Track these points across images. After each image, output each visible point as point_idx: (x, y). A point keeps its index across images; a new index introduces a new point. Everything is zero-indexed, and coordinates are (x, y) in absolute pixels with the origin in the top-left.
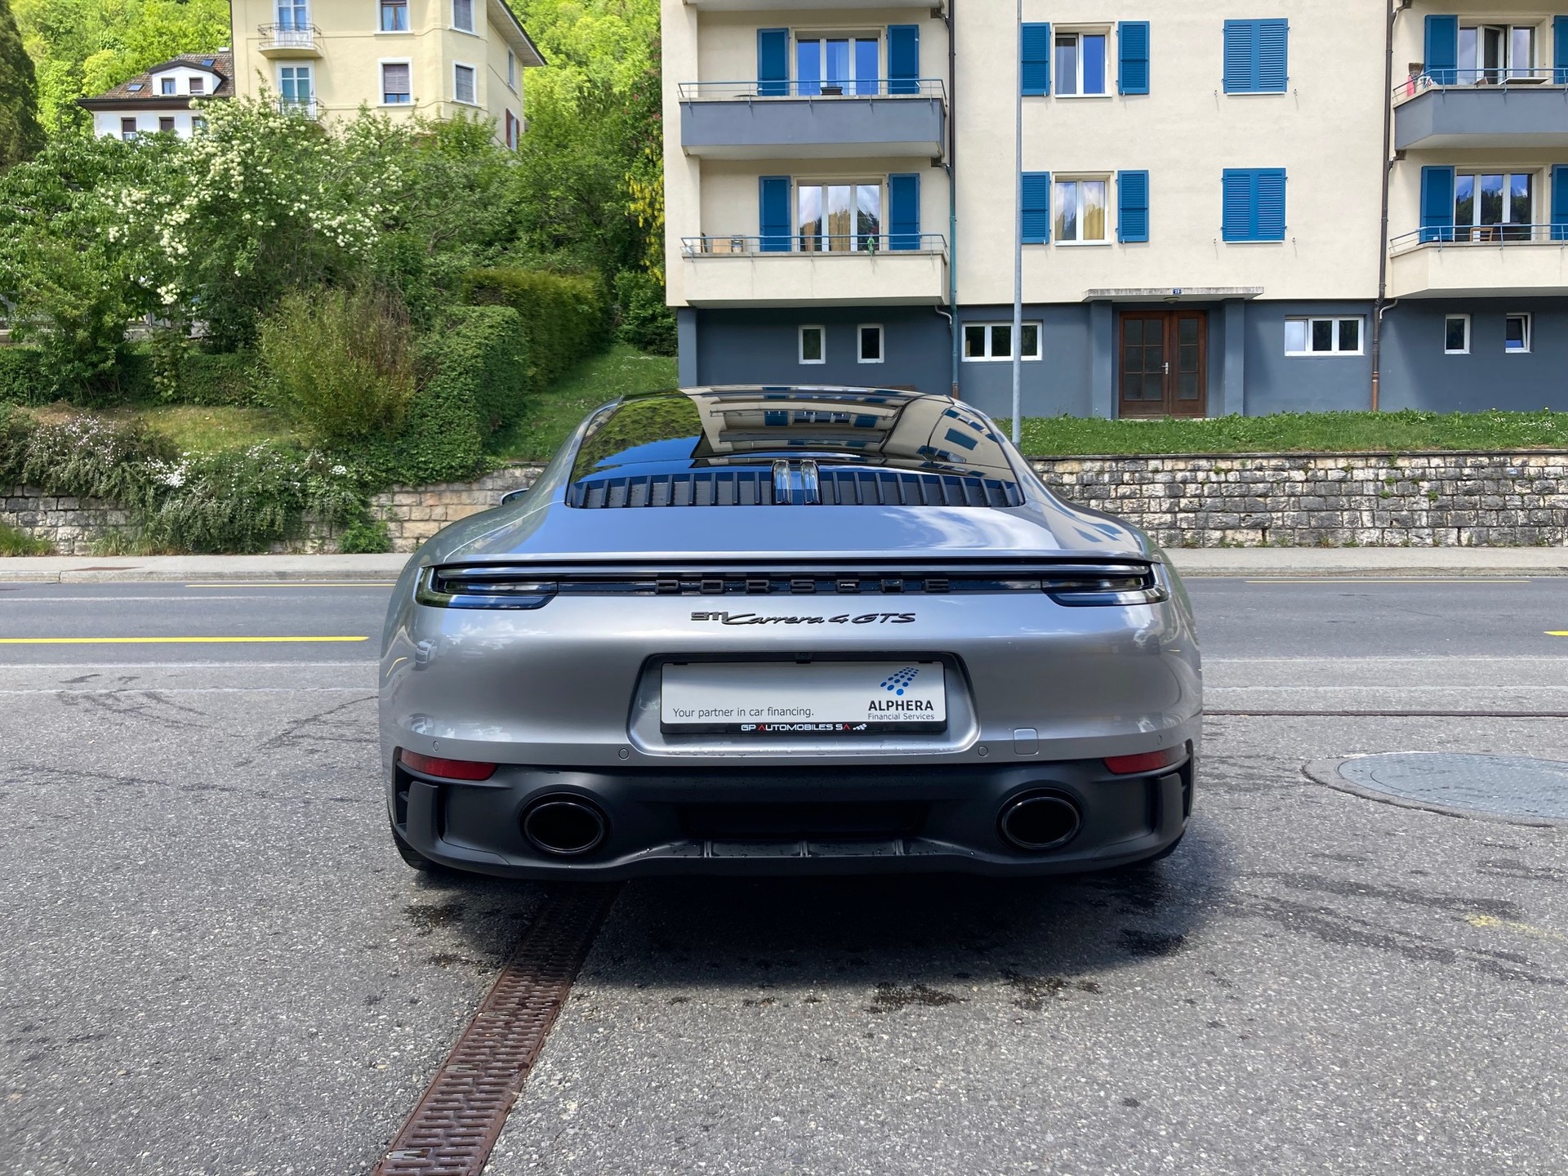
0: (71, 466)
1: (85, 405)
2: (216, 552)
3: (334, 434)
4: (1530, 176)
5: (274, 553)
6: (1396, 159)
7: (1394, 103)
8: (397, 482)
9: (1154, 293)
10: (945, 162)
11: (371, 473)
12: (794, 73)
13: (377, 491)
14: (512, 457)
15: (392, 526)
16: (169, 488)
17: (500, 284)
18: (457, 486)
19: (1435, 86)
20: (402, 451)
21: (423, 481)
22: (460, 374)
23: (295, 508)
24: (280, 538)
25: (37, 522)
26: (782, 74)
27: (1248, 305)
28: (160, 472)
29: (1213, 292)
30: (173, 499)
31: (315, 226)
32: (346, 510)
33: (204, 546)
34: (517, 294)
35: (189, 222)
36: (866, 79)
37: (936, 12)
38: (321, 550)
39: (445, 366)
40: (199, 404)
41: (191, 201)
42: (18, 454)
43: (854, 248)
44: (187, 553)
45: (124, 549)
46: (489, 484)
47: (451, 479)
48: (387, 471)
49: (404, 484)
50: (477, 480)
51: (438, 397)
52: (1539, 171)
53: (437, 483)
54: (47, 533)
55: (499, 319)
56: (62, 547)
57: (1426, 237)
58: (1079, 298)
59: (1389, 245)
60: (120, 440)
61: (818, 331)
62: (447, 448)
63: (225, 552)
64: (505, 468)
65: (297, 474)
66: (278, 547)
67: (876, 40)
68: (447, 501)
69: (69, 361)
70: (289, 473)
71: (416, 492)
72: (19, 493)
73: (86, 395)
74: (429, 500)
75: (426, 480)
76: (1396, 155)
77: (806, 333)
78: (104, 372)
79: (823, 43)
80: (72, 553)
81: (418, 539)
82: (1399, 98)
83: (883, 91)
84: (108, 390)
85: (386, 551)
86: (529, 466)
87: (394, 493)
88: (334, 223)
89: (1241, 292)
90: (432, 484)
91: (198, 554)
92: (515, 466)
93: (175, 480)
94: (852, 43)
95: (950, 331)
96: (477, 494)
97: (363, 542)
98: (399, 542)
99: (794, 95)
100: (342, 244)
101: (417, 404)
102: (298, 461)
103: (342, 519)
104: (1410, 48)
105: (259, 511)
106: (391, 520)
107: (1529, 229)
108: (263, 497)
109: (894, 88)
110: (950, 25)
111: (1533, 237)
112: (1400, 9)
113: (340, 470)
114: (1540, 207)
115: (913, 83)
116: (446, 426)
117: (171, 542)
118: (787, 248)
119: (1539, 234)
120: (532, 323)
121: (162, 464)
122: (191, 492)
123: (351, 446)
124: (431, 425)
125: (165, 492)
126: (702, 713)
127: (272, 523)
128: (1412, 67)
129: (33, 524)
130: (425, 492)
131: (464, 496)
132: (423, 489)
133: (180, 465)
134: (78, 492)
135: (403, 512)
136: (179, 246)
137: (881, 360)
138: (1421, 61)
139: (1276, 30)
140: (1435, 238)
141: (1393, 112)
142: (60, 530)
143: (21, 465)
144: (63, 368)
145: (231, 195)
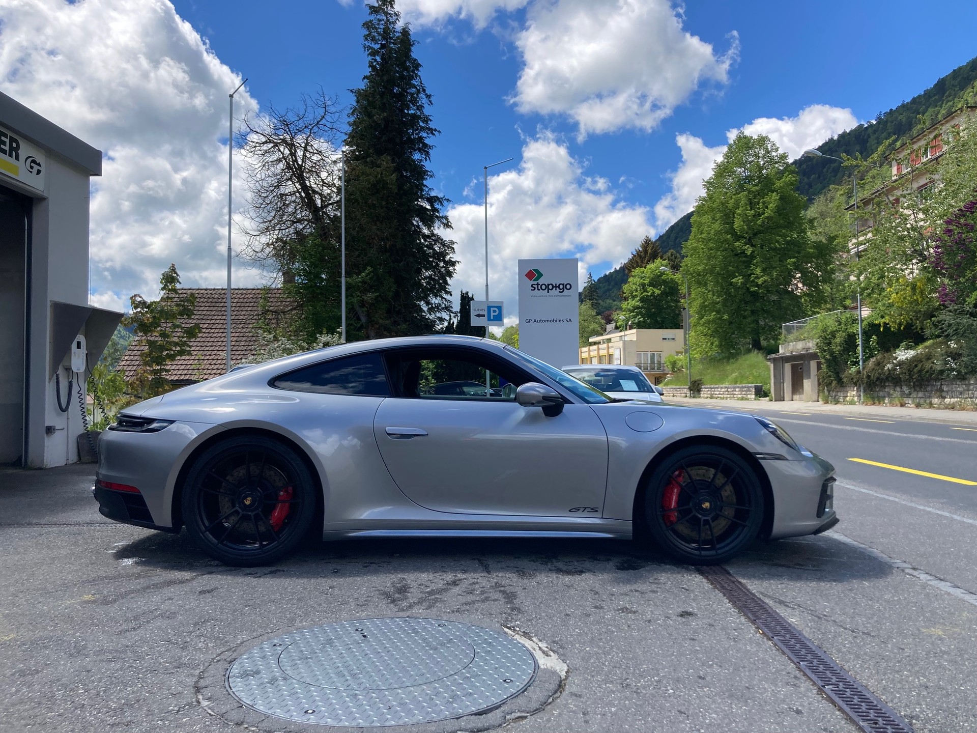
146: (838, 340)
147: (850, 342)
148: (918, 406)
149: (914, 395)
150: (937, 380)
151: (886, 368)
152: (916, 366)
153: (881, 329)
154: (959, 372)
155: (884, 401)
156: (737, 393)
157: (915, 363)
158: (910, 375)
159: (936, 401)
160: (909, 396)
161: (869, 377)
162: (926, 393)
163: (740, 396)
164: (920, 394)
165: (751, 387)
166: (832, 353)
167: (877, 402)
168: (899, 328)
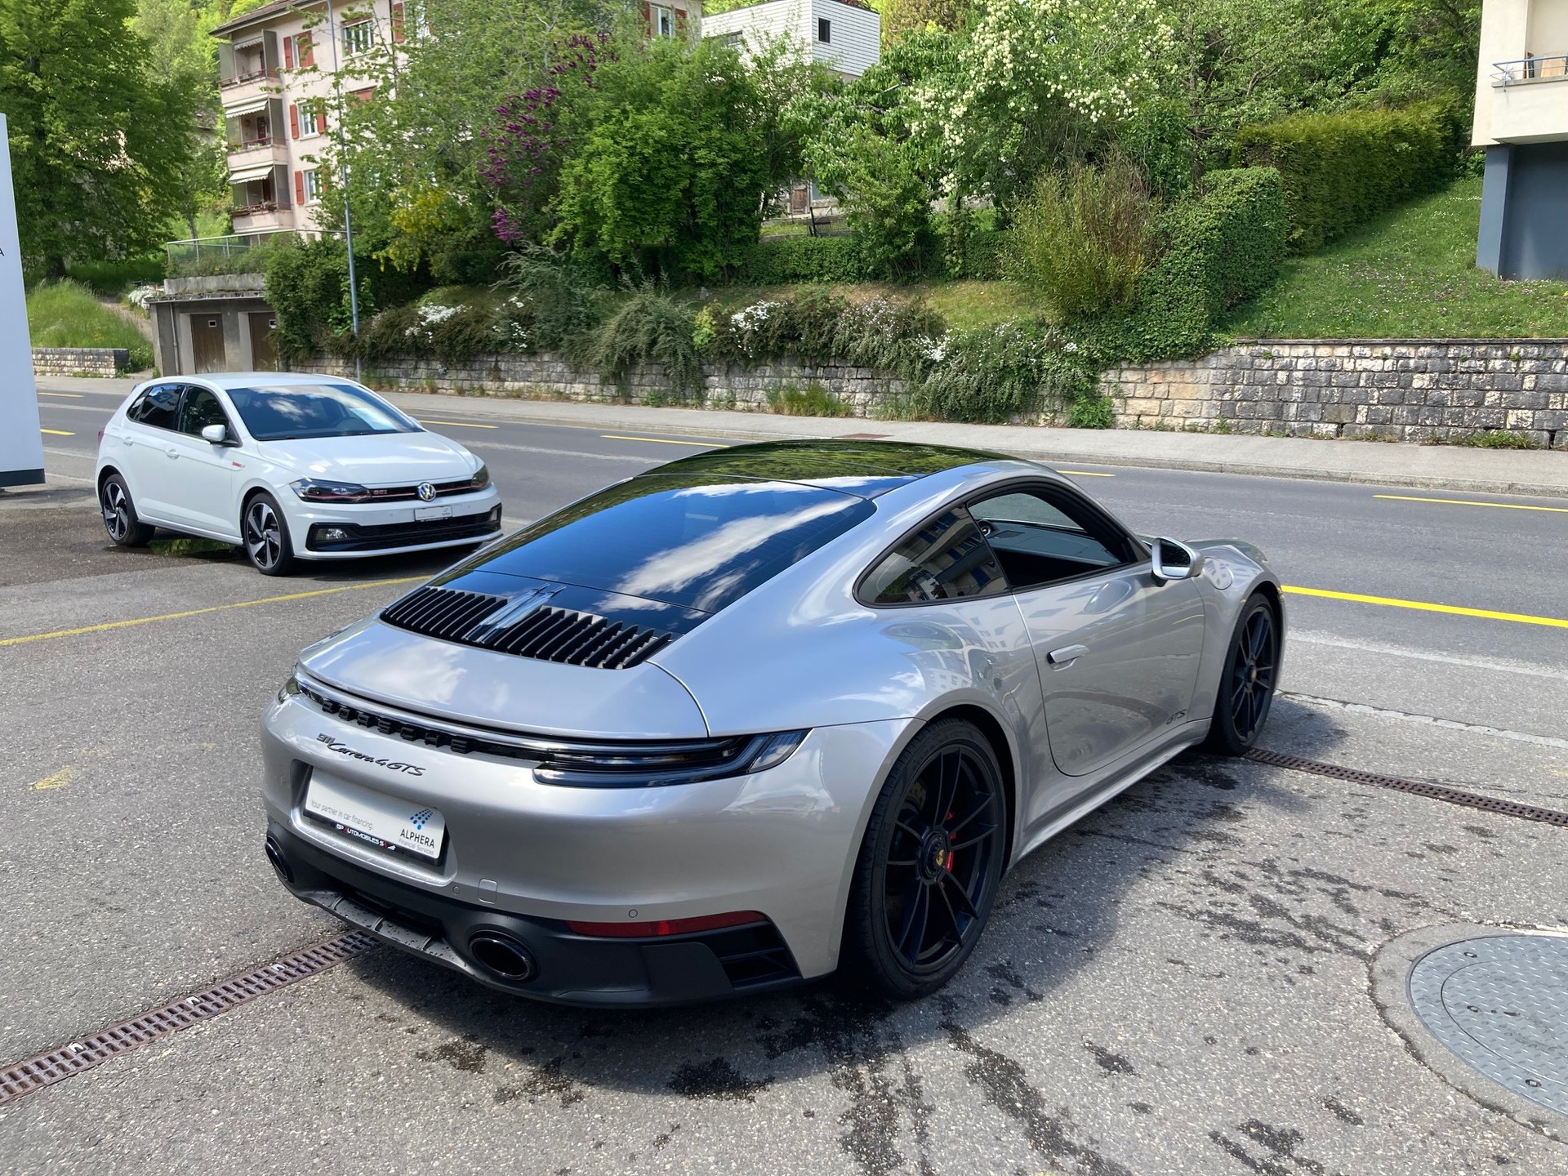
0: (864, 342)
1: (895, 281)
2: (966, 421)
3: (1069, 312)
5: (1013, 424)
8: (1125, 359)
11: (1100, 351)
13: (1106, 368)
14: (1243, 334)
15: (1116, 402)
16: (934, 362)
17: (1270, 141)
18: (1182, 364)
20: (1129, 329)
21: (1147, 359)
22: (1193, 248)
23: (1031, 383)
24: (1018, 410)
25: (841, 388)
28: (927, 348)
30: (936, 372)
31: (1071, 105)
32: (1074, 387)
33: (958, 415)
34: (1289, 149)
35: (966, 114)
38: (1052, 424)
39: (1179, 240)
40: (979, 278)
41: (970, 94)
42: (830, 331)
44: (943, 420)
45: (897, 415)
46: (1213, 362)
47: (1175, 358)
48: (1115, 348)
49: (1131, 362)
50: (1202, 358)
51: (1169, 273)
53: (1161, 360)
54: (849, 397)
55: (1251, 183)
56: (859, 410)
60: (899, 319)
62: (1174, 325)
63: (973, 421)
64: (1231, 346)
65: (1035, 350)
66: (1017, 419)
68: (1170, 379)
69: (882, 245)
70: (1028, 349)
71: (1142, 369)
72: (832, 364)
73: (895, 274)
74: (1154, 377)
75: (1152, 357)
78: (906, 254)
80: (863, 416)
81: (1139, 416)
84: (913, 268)
85: (1108, 427)
86: (1256, 344)
87: (1122, 370)
88: (1088, 101)
90: (1157, 361)
91: (952, 421)
92: (1241, 344)
93: (938, 355)
96: (1200, 372)
97: (1086, 418)
98: (1121, 419)
100: (1095, 120)
101: (1148, 281)
102: (1038, 337)
103: (1070, 396)
105: (1001, 385)
106: (1117, 396)
108: (1005, 372)
113: (1072, 347)
116: (1173, 302)
117: (931, 410)
120: (1305, 180)
121: (928, 341)
122: (948, 366)
123: (1084, 324)
124: (1160, 301)
125: (930, 365)
126: (325, 809)
127: (1011, 395)
129: (839, 390)
130: (1151, 369)
131: (1188, 374)
132: (1149, 366)
133: (943, 341)
134: (867, 362)
135: (1128, 389)
136: (957, 138)
142: (858, 396)
143: (831, 340)
144: (877, 251)
145: (1002, 83)
146: (310, 283)
147: (330, 287)
148: (461, 392)
149: (452, 374)
150: (490, 354)
151: (408, 332)
152: (460, 332)
153: (382, 269)
154: (531, 344)
155: (397, 383)
156: (68, 363)
157: (458, 328)
158: (450, 345)
159: (490, 385)
160: (442, 377)
161: (373, 345)
162: (473, 373)
163: (76, 370)
164: (463, 375)
165: (106, 354)
166: (299, 303)
167: (387, 386)
168: (410, 269)
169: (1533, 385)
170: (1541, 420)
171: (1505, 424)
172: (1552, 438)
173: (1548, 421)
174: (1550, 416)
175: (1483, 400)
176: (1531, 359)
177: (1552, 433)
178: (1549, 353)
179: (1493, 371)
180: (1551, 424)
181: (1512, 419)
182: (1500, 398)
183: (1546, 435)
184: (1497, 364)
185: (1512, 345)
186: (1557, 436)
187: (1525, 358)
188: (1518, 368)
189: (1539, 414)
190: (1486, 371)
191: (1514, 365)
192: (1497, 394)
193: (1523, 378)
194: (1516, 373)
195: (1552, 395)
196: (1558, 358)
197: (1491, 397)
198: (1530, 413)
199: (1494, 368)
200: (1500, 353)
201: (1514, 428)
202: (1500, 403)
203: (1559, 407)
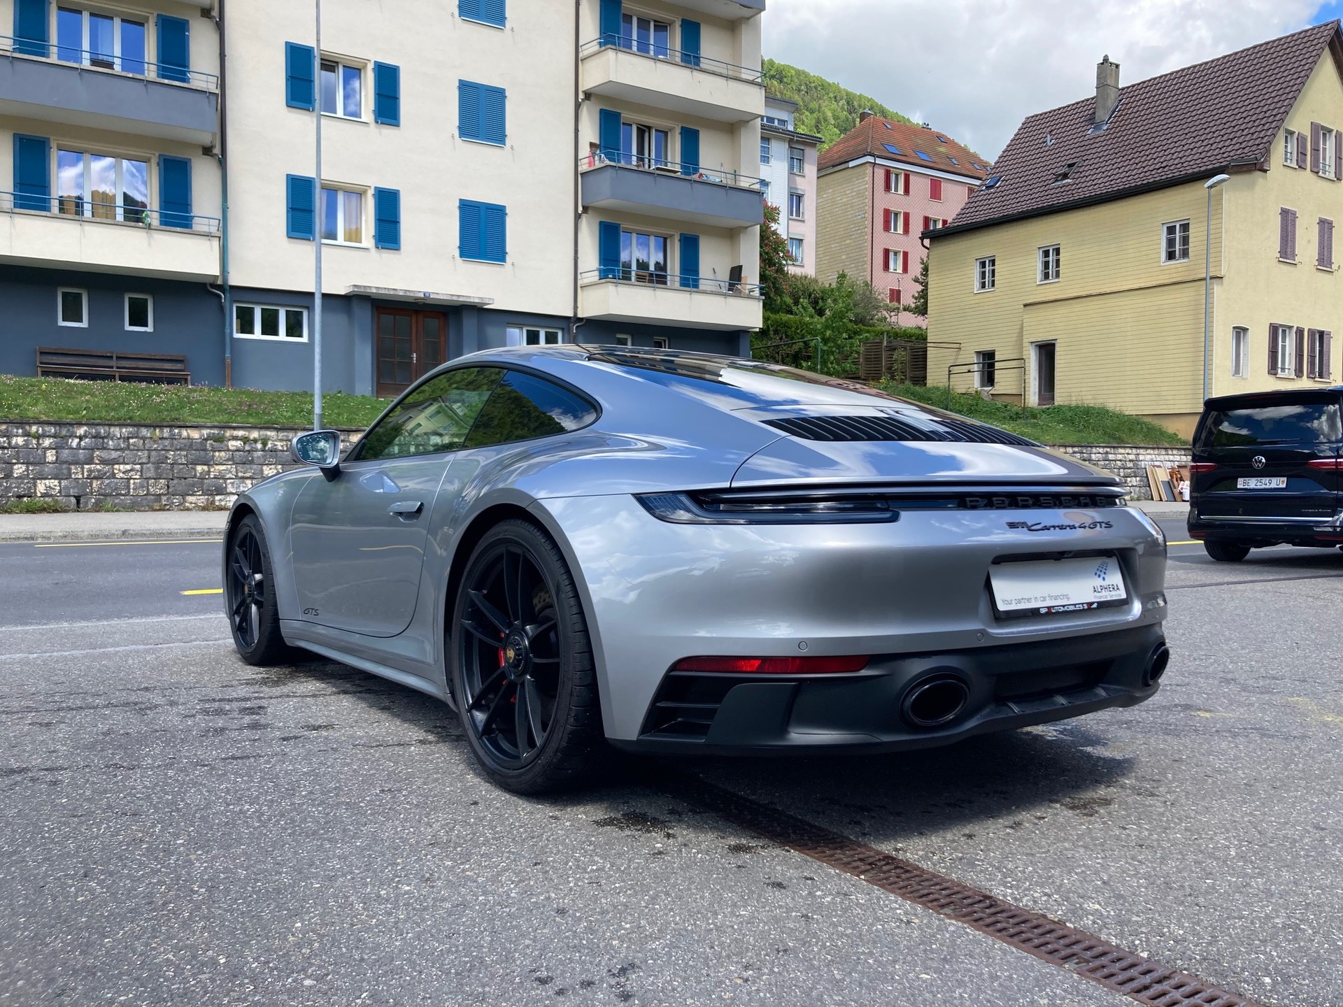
4: (665, 240)
6: (583, 213)
7: (581, 169)
9: (408, 294)
10: (217, 152)
12: (54, 38)
19: (607, 162)
26: (42, 35)
27: (478, 311)
29: (455, 298)
36: (133, 57)
37: (206, 13)
43: (120, 217)
52: (672, 236)
57: (604, 275)
58: (342, 291)
59: (579, 277)
61: (79, 296)
67: (142, 25)
76: (583, 210)
77: (65, 295)
79: (86, 16)
82: (584, 167)
83: (151, 73)
89: (477, 301)
94: (117, 22)
95: (221, 308)
99: (53, 59)
104: (590, 132)
107: (665, 277)
109: (163, 72)
110: (220, 26)
111: (669, 283)
112: (582, 100)
114: (673, 263)
115: (184, 73)
118: (47, 209)
119: (673, 281)
128: (592, 145)
137: (150, 329)
138: (598, 142)
139: (497, 96)
140: (610, 276)
141: (581, 177)
169: (54, 458)
170: (66, 487)
171: (35, 492)
172: (78, 502)
173: (73, 488)
174: (74, 484)
175: (11, 472)
176: (49, 436)
177: (78, 498)
178: (64, 432)
179: (17, 446)
180: (76, 490)
181: (41, 487)
182: (27, 470)
183: (73, 500)
184: (20, 441)
185: (30, 424)
186: (82, 500)
187: (44, 436)
188: (38, 444)
189: (64, 483)
190: (10, 447)
191: (34, 441)
192: (24, 467)
193: (45, 453)
194: (37, 449)
195: (73, 467)
196: (73, 436)
197: (19, 470)
198: (56, 482)
199: (16, 443)
200: (20, 431)
201: (44, 495)
202: (28, 475)
203: (80, 476)
